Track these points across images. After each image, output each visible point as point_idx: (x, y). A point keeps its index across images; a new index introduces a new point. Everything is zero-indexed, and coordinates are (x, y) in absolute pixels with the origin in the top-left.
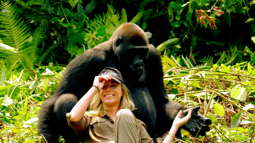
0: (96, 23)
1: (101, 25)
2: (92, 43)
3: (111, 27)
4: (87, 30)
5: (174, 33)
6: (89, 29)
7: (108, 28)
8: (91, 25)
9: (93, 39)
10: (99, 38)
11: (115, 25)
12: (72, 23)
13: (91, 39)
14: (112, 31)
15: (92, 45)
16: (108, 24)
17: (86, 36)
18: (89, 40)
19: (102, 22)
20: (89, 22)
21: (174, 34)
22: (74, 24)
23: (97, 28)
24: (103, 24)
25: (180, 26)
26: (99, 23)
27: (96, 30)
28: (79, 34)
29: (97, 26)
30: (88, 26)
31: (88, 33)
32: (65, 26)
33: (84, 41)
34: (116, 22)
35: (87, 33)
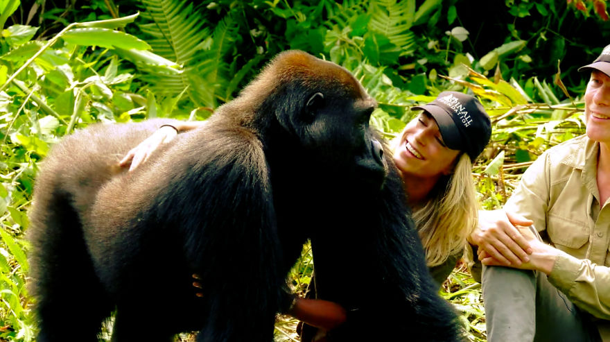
0: (349, 7)
1: (358, 13)
2: (340, 51)
3: (381, 17)
4: (328, 23)
5: (516, 28)
6: (334, 22)
7: (375, 19)
8: (337, 13)
9: (343, 43)
10: (356, 41)
11: (388, 13)
12: (296, 9)
13: (338, 43)
14: (384, 26)
15: (340, 55)
16: (375, 11)
17: (327, 36)
18: (334, 44)
19: (361, 6)
20: (333, 6)
21: (516, 31)
22: (301, 10)
23: (352, 20)
24: (363, 11)
25: (529, 14)
26: (354, 9)
27: (348, 24)
28: (311, 31)
29: (351, 15)
30: (331, 16)
31: (331, 29)
32: (283, 14)
33: (322, 47)
34: (391, 7)
35: (329, 31)
